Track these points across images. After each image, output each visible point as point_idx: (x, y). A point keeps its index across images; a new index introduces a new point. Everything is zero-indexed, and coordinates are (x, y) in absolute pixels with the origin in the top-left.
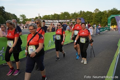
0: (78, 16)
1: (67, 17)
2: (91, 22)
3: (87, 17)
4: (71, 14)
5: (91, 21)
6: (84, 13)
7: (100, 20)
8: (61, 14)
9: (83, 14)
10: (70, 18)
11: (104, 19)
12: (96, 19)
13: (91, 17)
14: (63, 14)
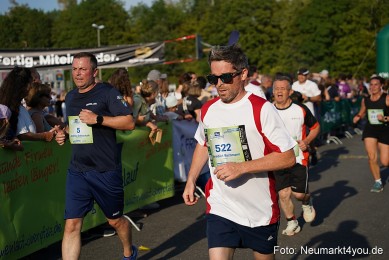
0: (178, 24)
1: (108, 29)
2: (271, 62)
3: (243, 31)
4: (136, 11)
5: (266, 54)
6: (223, 6)
7: (328, 45)
8: (60, 7)
9: (217, 9)
10: (130, 40)
11: (350, 40)
12: (298, 40)
13: (268, 28)
14: (79, 8)
